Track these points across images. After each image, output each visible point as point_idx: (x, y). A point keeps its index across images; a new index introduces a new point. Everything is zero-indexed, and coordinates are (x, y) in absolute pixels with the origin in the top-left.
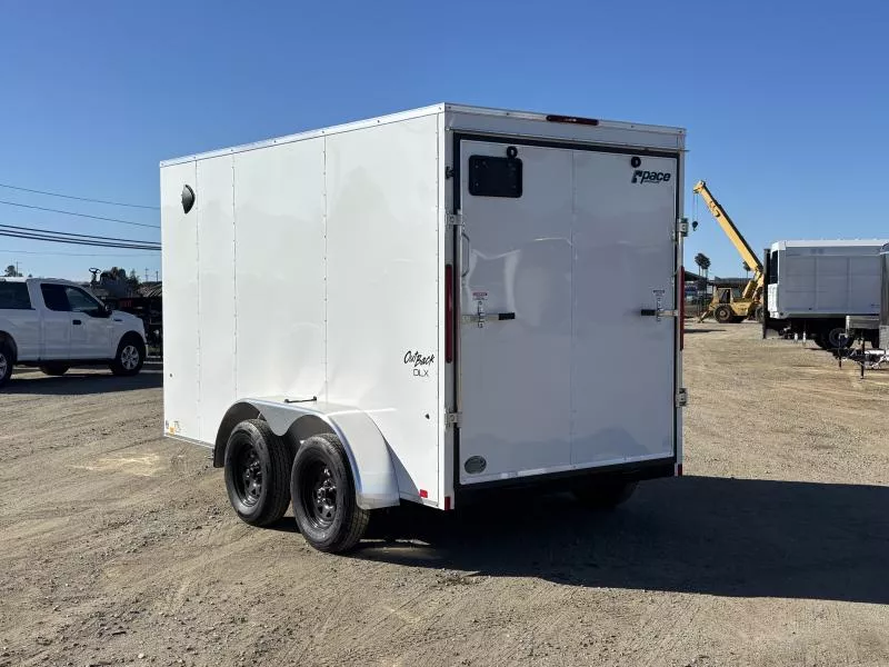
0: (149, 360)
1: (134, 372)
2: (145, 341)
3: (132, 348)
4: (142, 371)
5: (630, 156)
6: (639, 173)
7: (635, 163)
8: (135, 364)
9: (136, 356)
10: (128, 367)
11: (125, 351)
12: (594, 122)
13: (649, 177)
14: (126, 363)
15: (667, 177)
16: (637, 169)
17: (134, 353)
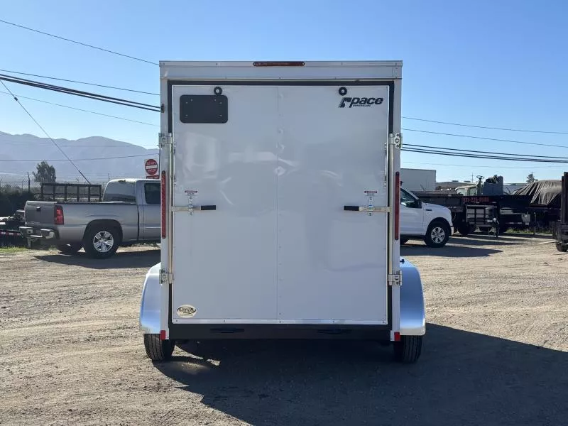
0: (454, 235)
1: (442, 245)
2: (451, 224)
3: (440, 229)
4: (447, 244)
5: (338, 87)
6: (348, 100)
7: (342, 92)
8: (441, 240)
9: (443, 234)
10: (436, 241)
11: (434, 230)
12: (300, 64)
13: (359, 101)
14: (435, 239)
15: (379, 101)
16: (345, 96)
17: (441, 232)
